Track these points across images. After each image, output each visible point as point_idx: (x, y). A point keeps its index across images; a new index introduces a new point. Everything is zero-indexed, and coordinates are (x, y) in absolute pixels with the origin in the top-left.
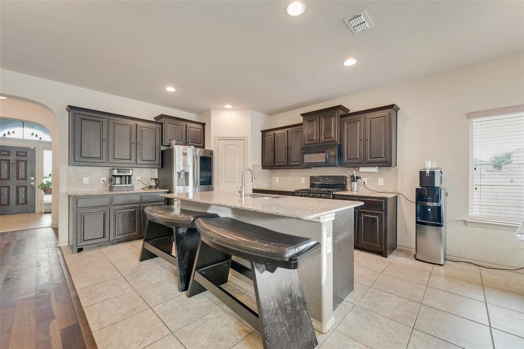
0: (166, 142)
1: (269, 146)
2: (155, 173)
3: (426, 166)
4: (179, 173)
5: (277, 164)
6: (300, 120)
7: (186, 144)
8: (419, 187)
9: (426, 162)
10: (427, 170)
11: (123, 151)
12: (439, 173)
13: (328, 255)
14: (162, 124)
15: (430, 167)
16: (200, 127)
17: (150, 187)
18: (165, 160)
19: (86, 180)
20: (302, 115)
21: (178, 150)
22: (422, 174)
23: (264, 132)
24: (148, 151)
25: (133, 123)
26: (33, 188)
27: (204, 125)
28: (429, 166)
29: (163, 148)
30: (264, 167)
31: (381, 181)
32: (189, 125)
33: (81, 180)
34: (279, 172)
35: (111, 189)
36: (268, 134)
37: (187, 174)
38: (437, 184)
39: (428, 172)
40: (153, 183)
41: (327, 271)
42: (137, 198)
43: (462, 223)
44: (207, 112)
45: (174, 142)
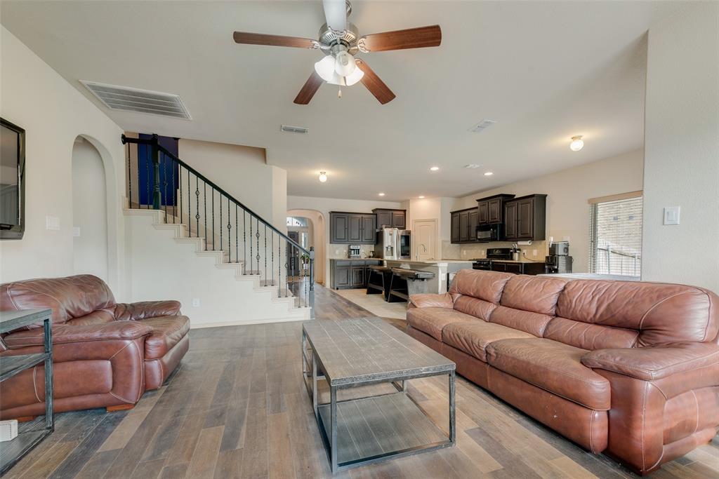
0: (379, 226)
1: (456, 225)
2: (372, 248)
4: (387, 248)
5: (461, 239)
6: (476, 204)
7: (392, 226)
11: (355, 234)
13: (442, 281)
14: (376, 215)
16: (402, 213)
17: (370, 257)
18: (378, 239)
19: (337, 252)
20: (477, 200)
21: (387, 231)
23: (452, 213)
24: (368, 234)
25: (360, 216)
26: (298, 258)
27: (405, 211)
28: (551, 240)
29: (377, 231)
30: (452, 242)
31: (535, 252)
32: (394, 212)
33: (335, 252)
34: (466, 246)
35: (349, 257)
36: (455, 215)
37: (392, 248)
40: (372, 255)
41: (442, 285)
42: (363, 263)
44: (407, 202)
45: (384, 226)
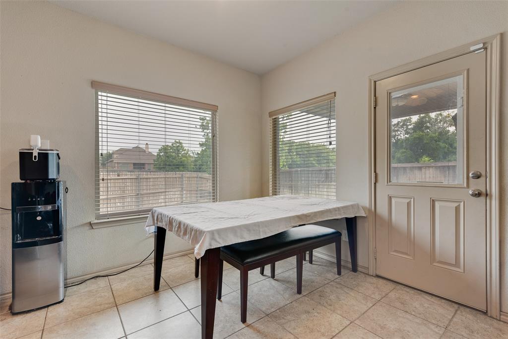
3: (32, 143)
8: (18, 180)
9: (33, 137)
10: (34, 151)
12: (55, 157)
15: (39, 145)
22: (25, 157)
28: (37, 144)
38: (52, 174)
39: (35, 153)
43: (87, 228)
